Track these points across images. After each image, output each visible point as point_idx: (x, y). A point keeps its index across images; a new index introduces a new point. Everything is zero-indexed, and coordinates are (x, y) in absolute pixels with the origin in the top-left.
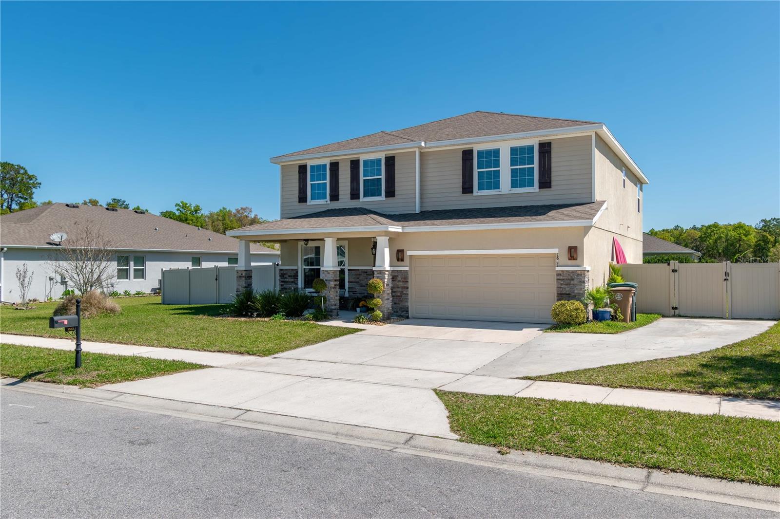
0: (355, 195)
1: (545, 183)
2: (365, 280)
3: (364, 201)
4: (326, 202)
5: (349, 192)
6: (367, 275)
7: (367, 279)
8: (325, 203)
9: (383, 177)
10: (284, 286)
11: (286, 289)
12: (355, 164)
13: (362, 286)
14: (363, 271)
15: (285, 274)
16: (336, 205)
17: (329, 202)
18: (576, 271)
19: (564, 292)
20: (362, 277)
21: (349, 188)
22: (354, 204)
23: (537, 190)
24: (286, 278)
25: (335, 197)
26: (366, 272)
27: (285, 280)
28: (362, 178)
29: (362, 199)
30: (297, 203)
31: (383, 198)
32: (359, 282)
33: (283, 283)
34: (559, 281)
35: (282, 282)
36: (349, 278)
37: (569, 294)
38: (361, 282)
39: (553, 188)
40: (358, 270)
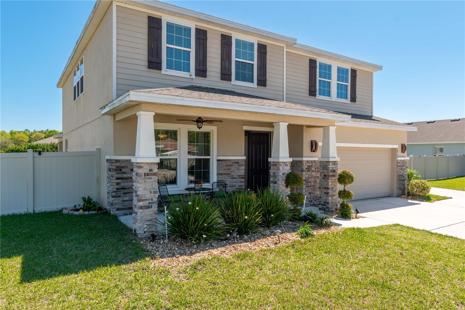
0: (225, 76)
1: (353, 99)
2: (237, 171)
3: (235, 84)
4: (191, 75)
5: (219, 70)
6: (238, 165)
7: (238, 170)
8: (189, 77)
9: (255, 63)
10: (122, 184)
11: (125, 188)
12: (226, 40)
13: (234, 178)
14: (235, 161)
15: (123, 167)
16: (200, 82)
17: (194, 77)
18: (405, 160)
19: (400, 174)
20: (233, 168)
21: (219, 66)
22: (224, 85)
23: (349, 102)
24: (125, 173)
25: (201, 72)
26: (238, 163)
27: (124, 176)
28: (234, 59)
29: (234, 82)
30: (145, 69)
31: (254, 85)
32: (229, 174)
33: (120, 181)
34: (398, 167)
35: (117, 179)
36: (218, 170)
37: (402, 175)
38: (232, 174)
39: (357, 102)
40: (229, 160)
